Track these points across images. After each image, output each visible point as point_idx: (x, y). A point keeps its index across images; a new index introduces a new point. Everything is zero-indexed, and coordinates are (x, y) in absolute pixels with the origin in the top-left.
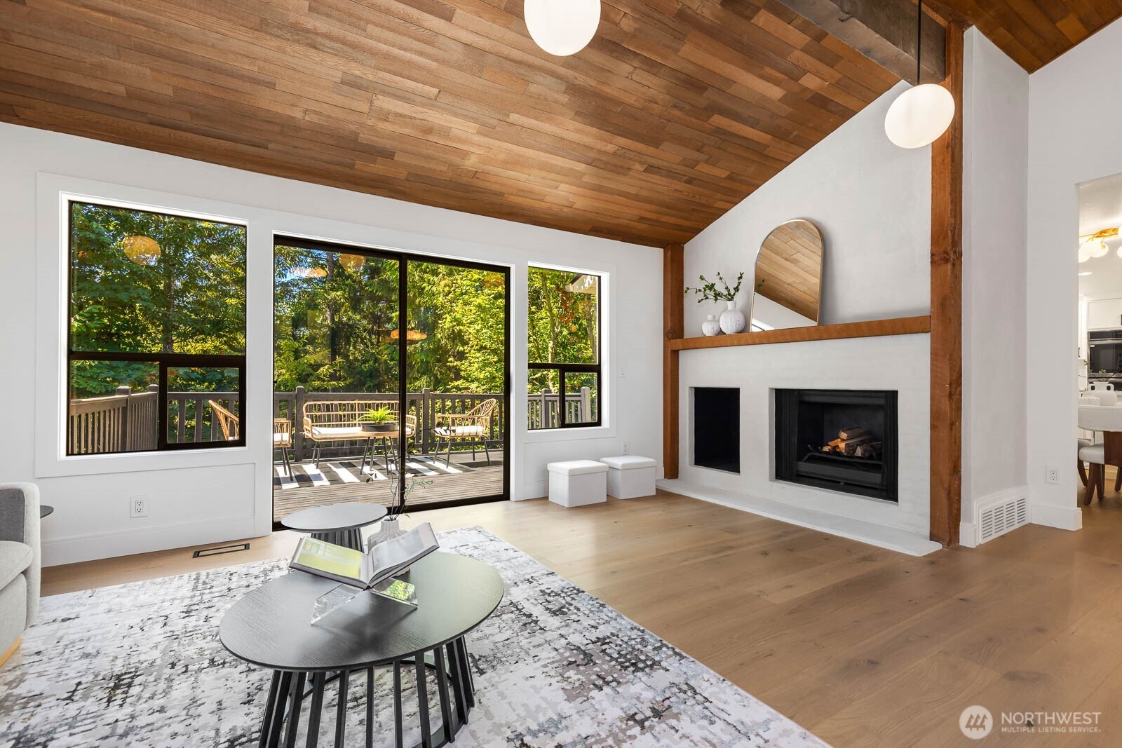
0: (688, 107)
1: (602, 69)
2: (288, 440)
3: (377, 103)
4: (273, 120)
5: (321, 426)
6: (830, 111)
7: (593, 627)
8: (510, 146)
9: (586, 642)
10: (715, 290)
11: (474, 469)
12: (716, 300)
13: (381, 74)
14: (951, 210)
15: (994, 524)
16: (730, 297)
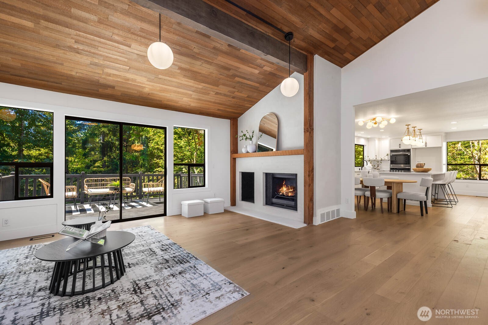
0: (225, 75)
1: (190, 63)
2: (75, 195)
3: (105, 71)
4: (64, 75)
5: (92, 188)
6: (277, 77)
7: (174, 253)
8: (161, 85)
9: (169, 257)
10: (246, 136)
11: (158, 205)
12: (246, 140)
13: (106, 62)
14: (309, 115)
15: (325, 217)
16: (251, 139)
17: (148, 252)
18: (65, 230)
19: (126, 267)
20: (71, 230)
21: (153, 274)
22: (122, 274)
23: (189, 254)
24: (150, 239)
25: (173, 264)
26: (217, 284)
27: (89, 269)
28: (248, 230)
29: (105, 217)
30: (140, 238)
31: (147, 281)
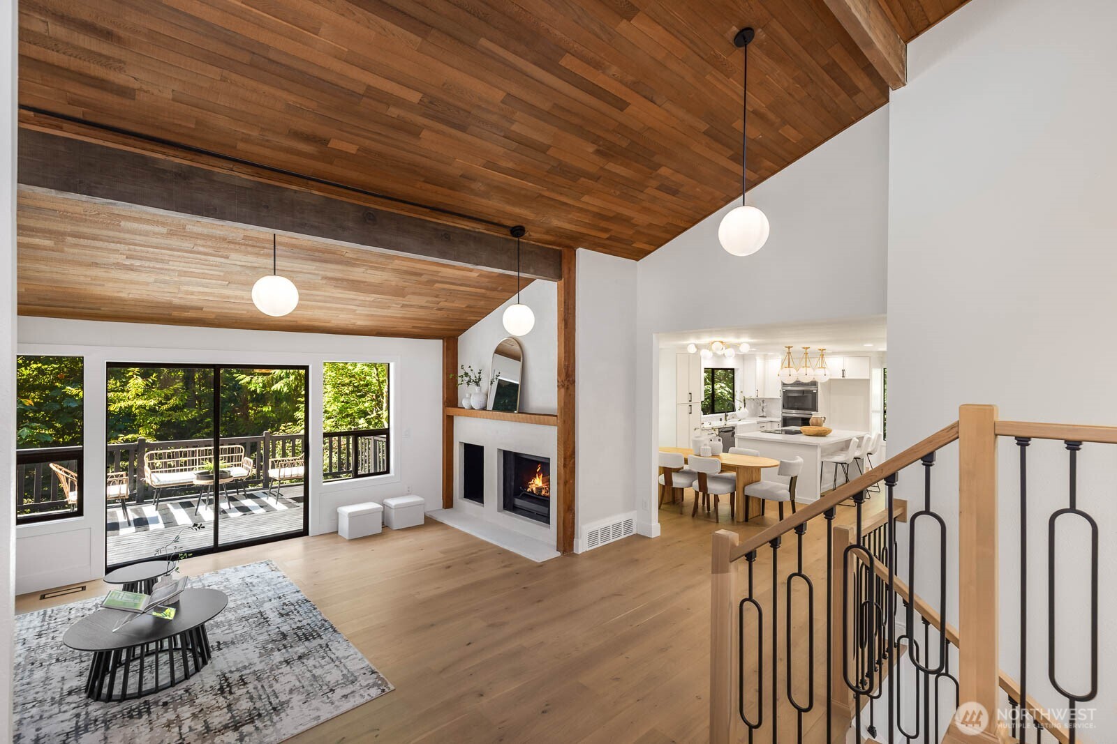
0: (415, 282)
2: (126, 489)
3: (183, 289)
5: (160, 472)
7: (299, 621)
9: (290, 629)
10: (469, 377)
12: (468, 385)
13: (182, 278)
15: (599, 537)
16: (477, 383)
17: (256, 619)
18: (111, 598)
19: (214, 650)
20: (120, 597)
21: (256, 660)
22: (205, 663)
23: (326, 621)
24: (264, 592)
25: (292, 642)
26: (352, 674)
27: (148, 654)
28: (449, 567)
29: (178, 568)
30: (247, 589)
31: (243, 673)
